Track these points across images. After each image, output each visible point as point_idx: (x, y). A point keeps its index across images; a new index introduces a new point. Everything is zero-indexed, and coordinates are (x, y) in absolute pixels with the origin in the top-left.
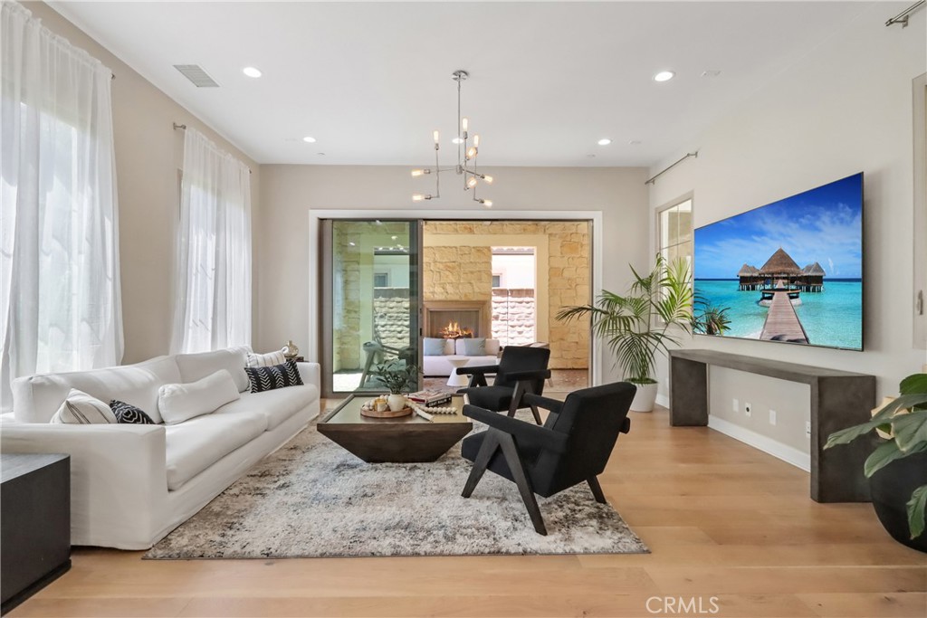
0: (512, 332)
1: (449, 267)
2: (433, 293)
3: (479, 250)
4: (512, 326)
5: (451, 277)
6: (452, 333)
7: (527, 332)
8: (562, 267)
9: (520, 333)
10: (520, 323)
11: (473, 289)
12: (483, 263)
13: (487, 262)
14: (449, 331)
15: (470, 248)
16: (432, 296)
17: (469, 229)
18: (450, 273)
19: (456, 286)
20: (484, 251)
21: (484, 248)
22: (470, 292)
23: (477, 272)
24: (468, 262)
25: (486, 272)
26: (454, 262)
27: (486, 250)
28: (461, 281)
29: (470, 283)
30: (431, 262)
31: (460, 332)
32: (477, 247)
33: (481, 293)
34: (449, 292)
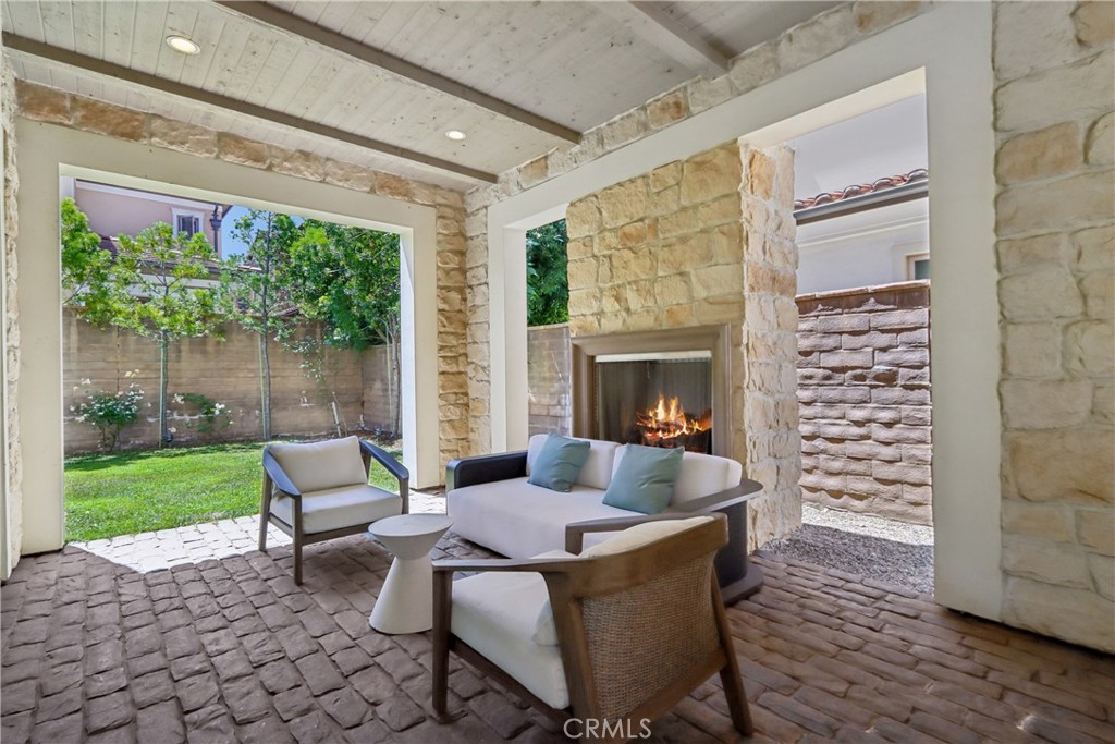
1: (630, 237)
2: (599, 314)
3: (700, 164)
5: (633, 266)
6: (666, 427)
8: (1086, 116)
11: (690, 290)
12: (715, 200)
13: (726, 196)
14: (657, 421)
15: (680, 166)
16: (596, 324)
17: (671, 110)
18: (632, 255)
19: (646, 289)
20: (715, 161)
21: (717, 150)
22: (681, 302)
23: (699, 235)
24: (676, 208)
25: (726, 228)
26: (641, 220)
27: (722, 154)
28: (661, 273)
29: (681, 274)
30: (592, 234)
31: (685, 425)
32: (696, 156)
33: (711, 300)
34: (632, 308)
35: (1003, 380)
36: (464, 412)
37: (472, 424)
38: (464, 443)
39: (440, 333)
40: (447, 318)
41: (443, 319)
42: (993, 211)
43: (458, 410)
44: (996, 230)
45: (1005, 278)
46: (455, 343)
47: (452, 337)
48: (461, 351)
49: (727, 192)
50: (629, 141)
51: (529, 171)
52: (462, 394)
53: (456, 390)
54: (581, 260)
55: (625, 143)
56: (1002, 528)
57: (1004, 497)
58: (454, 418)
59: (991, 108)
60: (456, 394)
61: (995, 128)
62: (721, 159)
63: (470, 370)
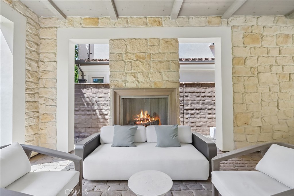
0: (187, 114)
1: (140, 57)
2: (125, 81)
3: (167, 41)
4: (187, 110)
5: (141, 67)
7: (198, 114)
8: (244, 56)
9: (192, 114)
10: (192, 107)
11: (162, 77)
12: (171, 53)
13: (174, 53)
14: (140, 118)
15: (159, 40)
16: (124, 84)
17: (157, 22)
18: (141, 63)
19: (146, 75)
20: (172, 42)
21: (172, 39)
22: (159, 80)
23: (166, 62)
24: (158, 52)
25: (175, 62)
26: (145, 53)
27: (174, 41)
28: (151, 71)
29: (159, 72)
30: (122, 53)
31: (150, 119)
32: (166, 39)
33: (170, 81)
34: (140, 80)
35: (234, 103)
36: (37, 121)
37: (41, 126)
38: (37, 136)
39: (27, 81)
40: (31, 74)
41: (29, 75)
42: (232, 70)
43: (34, 120)
44: (232, 74)
45: (234, 84)
46: (34, 87)
47: (32, 84)
48: (36, 91)
49: (174, 52)
50: (139, 26)
51: (88, 21)
52: (36, 112)
53: (34, 110)
54: (117, 61)
55: (138, 26)
56: (234, 132)
57: (234, 126)
58: (33, 124)
59: (231, 50)
60: (34, 112)
61: (232, 54)
62: (173, 42)
63: (41, 101)
